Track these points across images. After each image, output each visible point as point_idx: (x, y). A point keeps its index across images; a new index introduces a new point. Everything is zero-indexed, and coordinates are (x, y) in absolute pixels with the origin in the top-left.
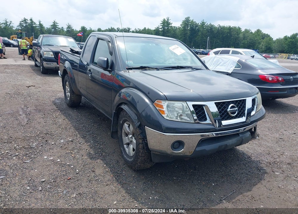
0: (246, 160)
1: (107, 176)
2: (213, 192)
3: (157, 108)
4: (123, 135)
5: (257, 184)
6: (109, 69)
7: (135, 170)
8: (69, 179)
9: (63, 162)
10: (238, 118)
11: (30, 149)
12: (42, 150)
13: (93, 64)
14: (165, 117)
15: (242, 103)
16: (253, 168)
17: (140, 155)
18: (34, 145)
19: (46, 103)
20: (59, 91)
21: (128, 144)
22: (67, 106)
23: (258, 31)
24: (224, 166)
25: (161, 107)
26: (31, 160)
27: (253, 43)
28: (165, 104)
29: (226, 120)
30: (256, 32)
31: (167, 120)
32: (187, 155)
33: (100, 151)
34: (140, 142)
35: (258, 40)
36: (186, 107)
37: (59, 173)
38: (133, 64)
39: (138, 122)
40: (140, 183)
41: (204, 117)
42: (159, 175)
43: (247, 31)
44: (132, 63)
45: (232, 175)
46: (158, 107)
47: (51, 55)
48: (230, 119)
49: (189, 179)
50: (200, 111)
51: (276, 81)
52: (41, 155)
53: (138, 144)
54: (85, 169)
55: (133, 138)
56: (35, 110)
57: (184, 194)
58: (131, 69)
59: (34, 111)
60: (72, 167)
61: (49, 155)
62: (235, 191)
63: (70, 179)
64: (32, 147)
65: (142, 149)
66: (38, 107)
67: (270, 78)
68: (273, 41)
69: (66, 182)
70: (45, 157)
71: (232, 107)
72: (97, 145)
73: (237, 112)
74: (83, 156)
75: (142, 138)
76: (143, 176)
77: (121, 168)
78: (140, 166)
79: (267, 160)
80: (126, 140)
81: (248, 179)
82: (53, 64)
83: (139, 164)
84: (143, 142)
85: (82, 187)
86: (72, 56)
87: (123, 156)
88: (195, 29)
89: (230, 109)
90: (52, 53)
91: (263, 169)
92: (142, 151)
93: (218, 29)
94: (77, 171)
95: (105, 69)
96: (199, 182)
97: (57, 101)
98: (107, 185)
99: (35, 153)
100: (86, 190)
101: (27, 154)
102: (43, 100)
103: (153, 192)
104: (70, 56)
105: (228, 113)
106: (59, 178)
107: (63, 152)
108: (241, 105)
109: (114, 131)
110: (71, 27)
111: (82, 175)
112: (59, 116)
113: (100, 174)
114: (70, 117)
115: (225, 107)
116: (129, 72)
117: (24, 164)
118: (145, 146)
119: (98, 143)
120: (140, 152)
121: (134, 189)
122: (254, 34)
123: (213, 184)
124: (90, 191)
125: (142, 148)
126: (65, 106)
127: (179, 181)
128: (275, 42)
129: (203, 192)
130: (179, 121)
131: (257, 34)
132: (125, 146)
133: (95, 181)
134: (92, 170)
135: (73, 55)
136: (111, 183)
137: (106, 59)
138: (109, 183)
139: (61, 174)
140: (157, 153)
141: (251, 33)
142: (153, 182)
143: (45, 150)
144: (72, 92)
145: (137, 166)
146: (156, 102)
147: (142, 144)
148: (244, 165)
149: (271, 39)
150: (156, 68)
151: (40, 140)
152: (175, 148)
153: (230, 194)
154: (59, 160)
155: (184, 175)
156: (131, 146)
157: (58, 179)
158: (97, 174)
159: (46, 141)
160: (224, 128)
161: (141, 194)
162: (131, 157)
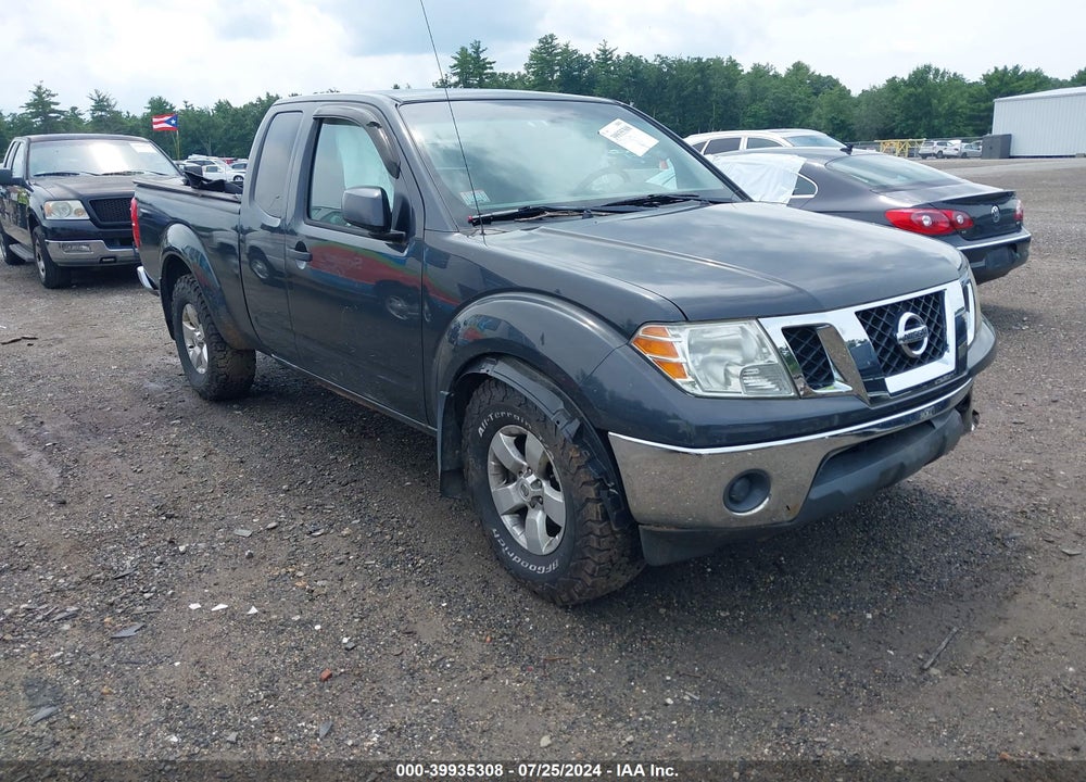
0: (940, 511)
1: (469, 642)
2: (880, 643)
3: (648, 356)
4: (492, 480)
5: (1015, 593)
6: (393, 231)
7: (565, 607)
8: (326, 680)
9: (274, 617)
10: (929, 362)
11: (115, 582)
12: (166, 580)
13: (307, 219)
14: (687, 388)
15: (935, 304)
16: (976, 537)
17: (595, 545)
18: (128, 563)
19: (110, 399)
20: (146, 348)
21: (521, 513)
22: (199, 400)
23: (799, 68)
24: (875, 546)
25: (669, 349)
26: (138, 625)
27: (786, 113)
28: (680, 339)
29: (895, 372)
30: (790, 73)
31: (697, 396)
32: (780, 520)
33: (403, 552)
34: (587, 496)
35: (801, 100)
36: (761, 340)
37: (275, 661)
38: (488, 203)
39: (571, 420)
40: (605, 650)
41: (824, 372)
42: (662, 611)
43: (759, 72)
44: (486, 199)
45: (917, 572)
46: (650, 352)
47: (75, 212)
48: (908, 368)
49: (777, 609)
50: (807, 351)
51: (947, 226)
52: (176, 601)
53: (573, 507)
54: (374, 628)
55: (544, 484)
56: (72, 428)
57: (783, 666)
58: (488, 221)
59: (71, 433)
60: (318, 627)
61: (205, 595)
62: (955, 630)
63: (330, 676)
64: (121, 574)
65: (601, 523)
66: (85, 417)
67: (924, 217)
68: (852, 98)
69: (318, 693)
70: (194, 606)
71: (911, 323)
72: (378, 530)
73: (926, 340)
74: (342, 579)
75: (596, 481)
76: (604, 626)
77: (511, 605)
78: (593, 585)
79: (1008, 505)
80: (508, 495)
81: (977, 580)
82: (88, 245)
83: (589, 581)
84: (604, 493)
85: (391, 700)
86: (197, 200)
87: (502, 561)
88: (579, 76)
89: (906, 329)
90: (78, 205)
91: (1010, 535)
92: (601, 530)
93: (660, 70)
94: (345, 640)
95: (379, 233)
96: (815, 617)
97: (152, 385)
98: (486, 678)
99: (147, 595)
100: (412, 711)
101: (112, 604)
102: (91, 389)
103: (668, 678)
104: (189, 202)
105: (898, 348)
106: (283, 680)
107: (261, 575)
108: (933, 313)
109: (448, 468)
110: (109, 106)
111: (370, 656)
112: (183, 441)
113: (439, 639)
114: (227, 440)
115: (886, 327)
116: (483, 234)
117: (117, 646)
118: (609, 509)
119: (382, 524)
120: (591, 533)
121: (594, 676)
122: (784, 80)
123: (869, 616)
124: (427, 711)
125: (597, 517)
126: (191, 401)
127: (744, 624)
128: (857, 102)
129: (845, 650)
130: (743, 395)
131: (794, 78)
132: (507, 520)
133: (433, 667)
134: (402, 628)
135: (203, 196)
136: (498, 670)
137: (377, 193)
138: (489, 668)
139: (284, 662)
140: (665, 529)
141: (776, 76)
142: (653, 639)
143: (180, 578)
144: (216, 340)
145: (578, 587)
146: (640, 333)
147: (599, 500)
148: (941, 531)
149: (845, 93)
150: (580, 211)
151: (145, 543)
152: (737, 502)
153: (944, 644)
154: (254, 610)
155: (751, 598)
156: (537, 518)
157: (282, 682)
158: (428, 641)
159: (171, 542)
160: (896, 405)
161: (625, 691)
162: (545, 559)
